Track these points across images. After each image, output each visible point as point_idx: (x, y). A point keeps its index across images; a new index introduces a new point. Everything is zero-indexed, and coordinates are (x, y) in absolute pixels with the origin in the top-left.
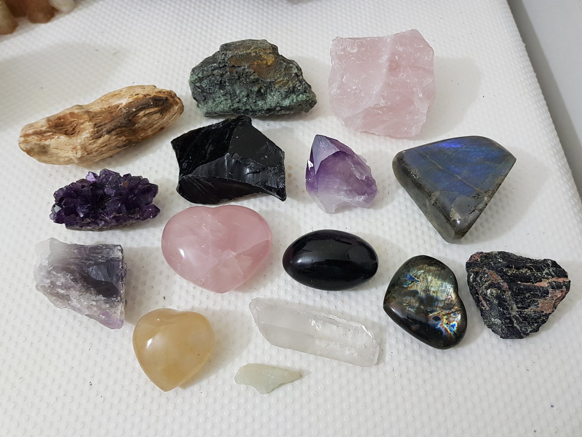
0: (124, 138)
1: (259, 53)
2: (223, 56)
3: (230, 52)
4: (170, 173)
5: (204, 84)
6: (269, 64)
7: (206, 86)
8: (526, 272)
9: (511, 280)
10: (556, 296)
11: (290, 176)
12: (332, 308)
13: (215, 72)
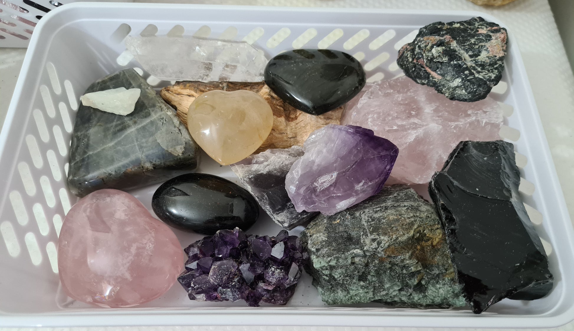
8: (460, 27)
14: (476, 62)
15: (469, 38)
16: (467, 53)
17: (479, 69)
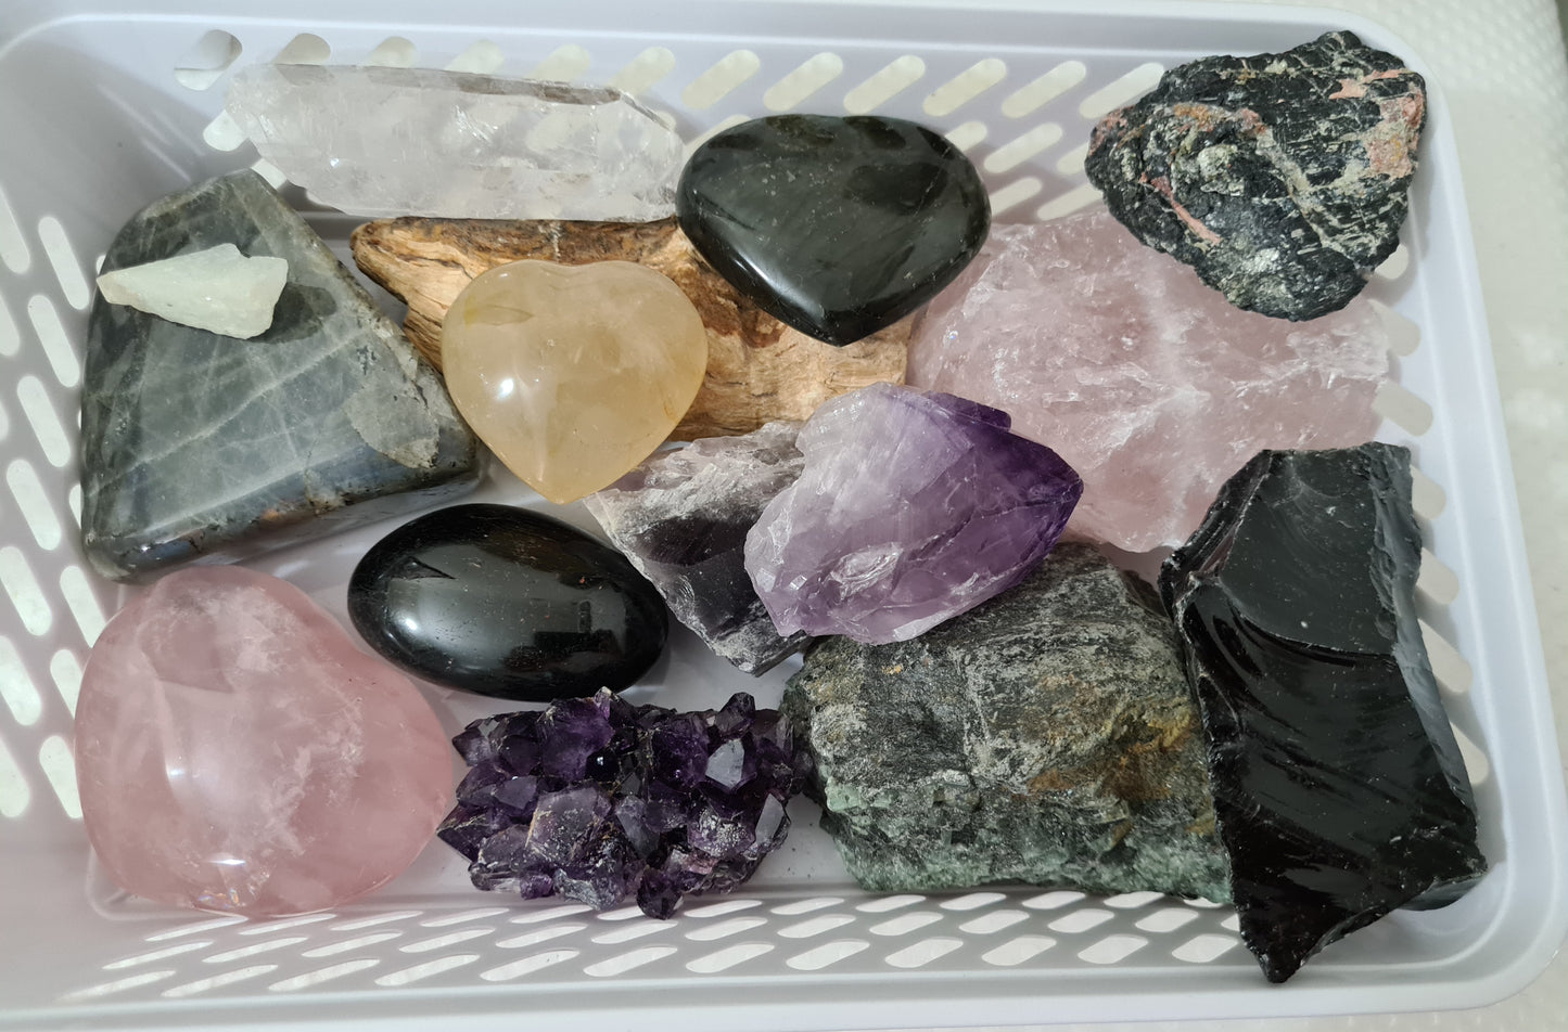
8: (1286, 72)
14: (1327, 198)
15: (1312, 119)
16: (1303, 170)
17: (1334, 222)
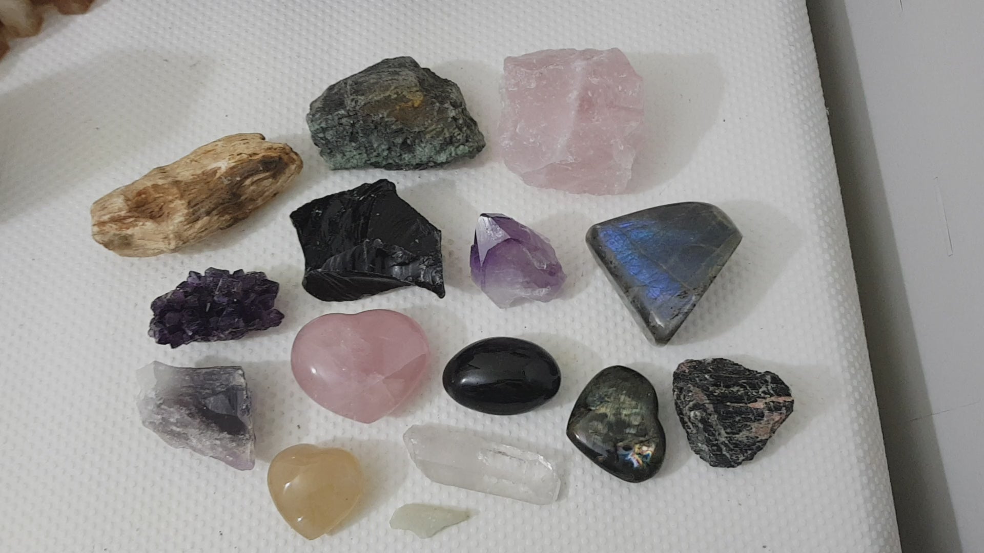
0: (227, 217)
1: (402, 93)
2: (353, 103)
3: (362, 98)
4: (291, 256)
5: (329, 135)
6: (416, 105)
7: (333, 138)
8: (738, 391)
9: (719, 401)
10: (773, 420)
11: (450, 254)
12: (506, 433)
13: (344, 121)
14: (731, 440)
16: (724, 430)
